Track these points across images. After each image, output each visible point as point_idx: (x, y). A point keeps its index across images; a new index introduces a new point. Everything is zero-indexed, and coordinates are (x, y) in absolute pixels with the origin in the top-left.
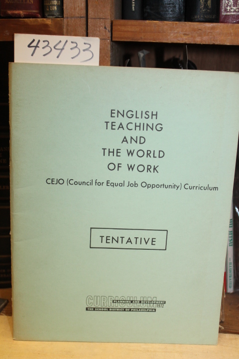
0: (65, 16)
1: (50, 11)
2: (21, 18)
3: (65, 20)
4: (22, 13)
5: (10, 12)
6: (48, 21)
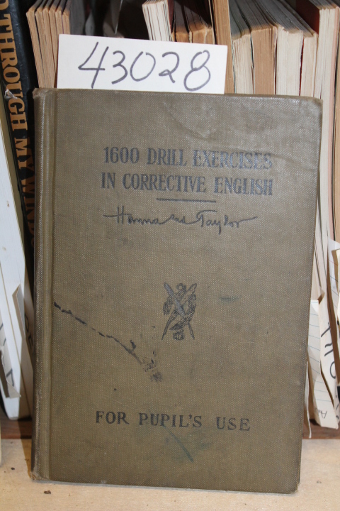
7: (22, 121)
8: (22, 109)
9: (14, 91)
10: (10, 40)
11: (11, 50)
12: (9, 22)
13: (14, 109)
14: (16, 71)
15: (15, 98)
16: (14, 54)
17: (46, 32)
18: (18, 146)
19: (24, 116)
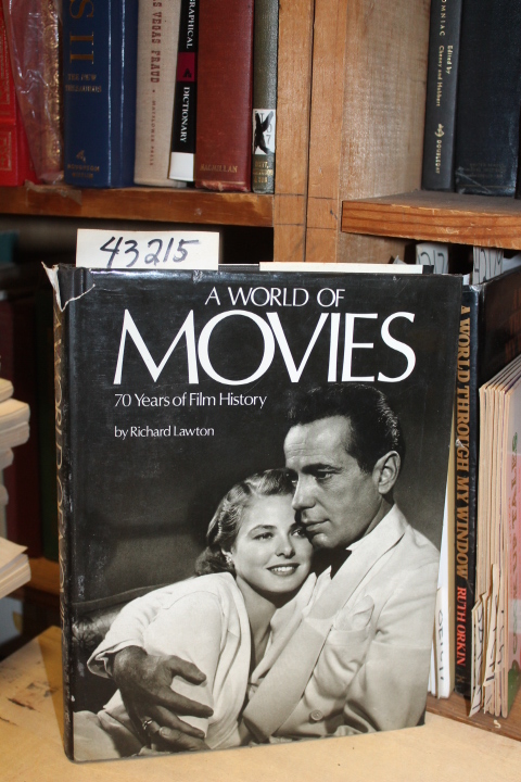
0: (276, 192)
1: (259, 184)
2: (218, 191)
3: (277, 198)
4: (220, 185)
5: (205, 184)
6: (253, 199)
7: (465, 465)
8: (467, 456)
9: (463, 442)
10: (466, 405)
11: (466, 412)
12: (467, 391)
13: (460, 455)
14: (467, 427)
15: (462, 447)
16: (467, 415)
17: (492, 405)
18: (459, 482)
19: (467, 461)
